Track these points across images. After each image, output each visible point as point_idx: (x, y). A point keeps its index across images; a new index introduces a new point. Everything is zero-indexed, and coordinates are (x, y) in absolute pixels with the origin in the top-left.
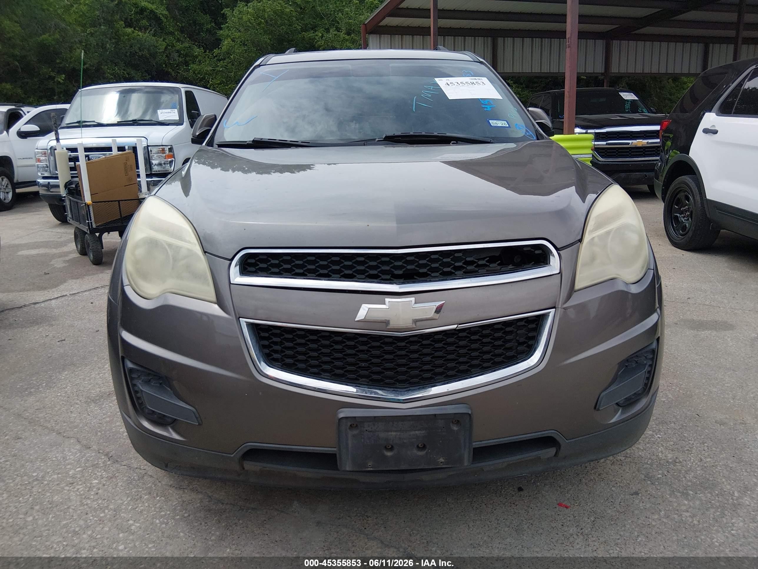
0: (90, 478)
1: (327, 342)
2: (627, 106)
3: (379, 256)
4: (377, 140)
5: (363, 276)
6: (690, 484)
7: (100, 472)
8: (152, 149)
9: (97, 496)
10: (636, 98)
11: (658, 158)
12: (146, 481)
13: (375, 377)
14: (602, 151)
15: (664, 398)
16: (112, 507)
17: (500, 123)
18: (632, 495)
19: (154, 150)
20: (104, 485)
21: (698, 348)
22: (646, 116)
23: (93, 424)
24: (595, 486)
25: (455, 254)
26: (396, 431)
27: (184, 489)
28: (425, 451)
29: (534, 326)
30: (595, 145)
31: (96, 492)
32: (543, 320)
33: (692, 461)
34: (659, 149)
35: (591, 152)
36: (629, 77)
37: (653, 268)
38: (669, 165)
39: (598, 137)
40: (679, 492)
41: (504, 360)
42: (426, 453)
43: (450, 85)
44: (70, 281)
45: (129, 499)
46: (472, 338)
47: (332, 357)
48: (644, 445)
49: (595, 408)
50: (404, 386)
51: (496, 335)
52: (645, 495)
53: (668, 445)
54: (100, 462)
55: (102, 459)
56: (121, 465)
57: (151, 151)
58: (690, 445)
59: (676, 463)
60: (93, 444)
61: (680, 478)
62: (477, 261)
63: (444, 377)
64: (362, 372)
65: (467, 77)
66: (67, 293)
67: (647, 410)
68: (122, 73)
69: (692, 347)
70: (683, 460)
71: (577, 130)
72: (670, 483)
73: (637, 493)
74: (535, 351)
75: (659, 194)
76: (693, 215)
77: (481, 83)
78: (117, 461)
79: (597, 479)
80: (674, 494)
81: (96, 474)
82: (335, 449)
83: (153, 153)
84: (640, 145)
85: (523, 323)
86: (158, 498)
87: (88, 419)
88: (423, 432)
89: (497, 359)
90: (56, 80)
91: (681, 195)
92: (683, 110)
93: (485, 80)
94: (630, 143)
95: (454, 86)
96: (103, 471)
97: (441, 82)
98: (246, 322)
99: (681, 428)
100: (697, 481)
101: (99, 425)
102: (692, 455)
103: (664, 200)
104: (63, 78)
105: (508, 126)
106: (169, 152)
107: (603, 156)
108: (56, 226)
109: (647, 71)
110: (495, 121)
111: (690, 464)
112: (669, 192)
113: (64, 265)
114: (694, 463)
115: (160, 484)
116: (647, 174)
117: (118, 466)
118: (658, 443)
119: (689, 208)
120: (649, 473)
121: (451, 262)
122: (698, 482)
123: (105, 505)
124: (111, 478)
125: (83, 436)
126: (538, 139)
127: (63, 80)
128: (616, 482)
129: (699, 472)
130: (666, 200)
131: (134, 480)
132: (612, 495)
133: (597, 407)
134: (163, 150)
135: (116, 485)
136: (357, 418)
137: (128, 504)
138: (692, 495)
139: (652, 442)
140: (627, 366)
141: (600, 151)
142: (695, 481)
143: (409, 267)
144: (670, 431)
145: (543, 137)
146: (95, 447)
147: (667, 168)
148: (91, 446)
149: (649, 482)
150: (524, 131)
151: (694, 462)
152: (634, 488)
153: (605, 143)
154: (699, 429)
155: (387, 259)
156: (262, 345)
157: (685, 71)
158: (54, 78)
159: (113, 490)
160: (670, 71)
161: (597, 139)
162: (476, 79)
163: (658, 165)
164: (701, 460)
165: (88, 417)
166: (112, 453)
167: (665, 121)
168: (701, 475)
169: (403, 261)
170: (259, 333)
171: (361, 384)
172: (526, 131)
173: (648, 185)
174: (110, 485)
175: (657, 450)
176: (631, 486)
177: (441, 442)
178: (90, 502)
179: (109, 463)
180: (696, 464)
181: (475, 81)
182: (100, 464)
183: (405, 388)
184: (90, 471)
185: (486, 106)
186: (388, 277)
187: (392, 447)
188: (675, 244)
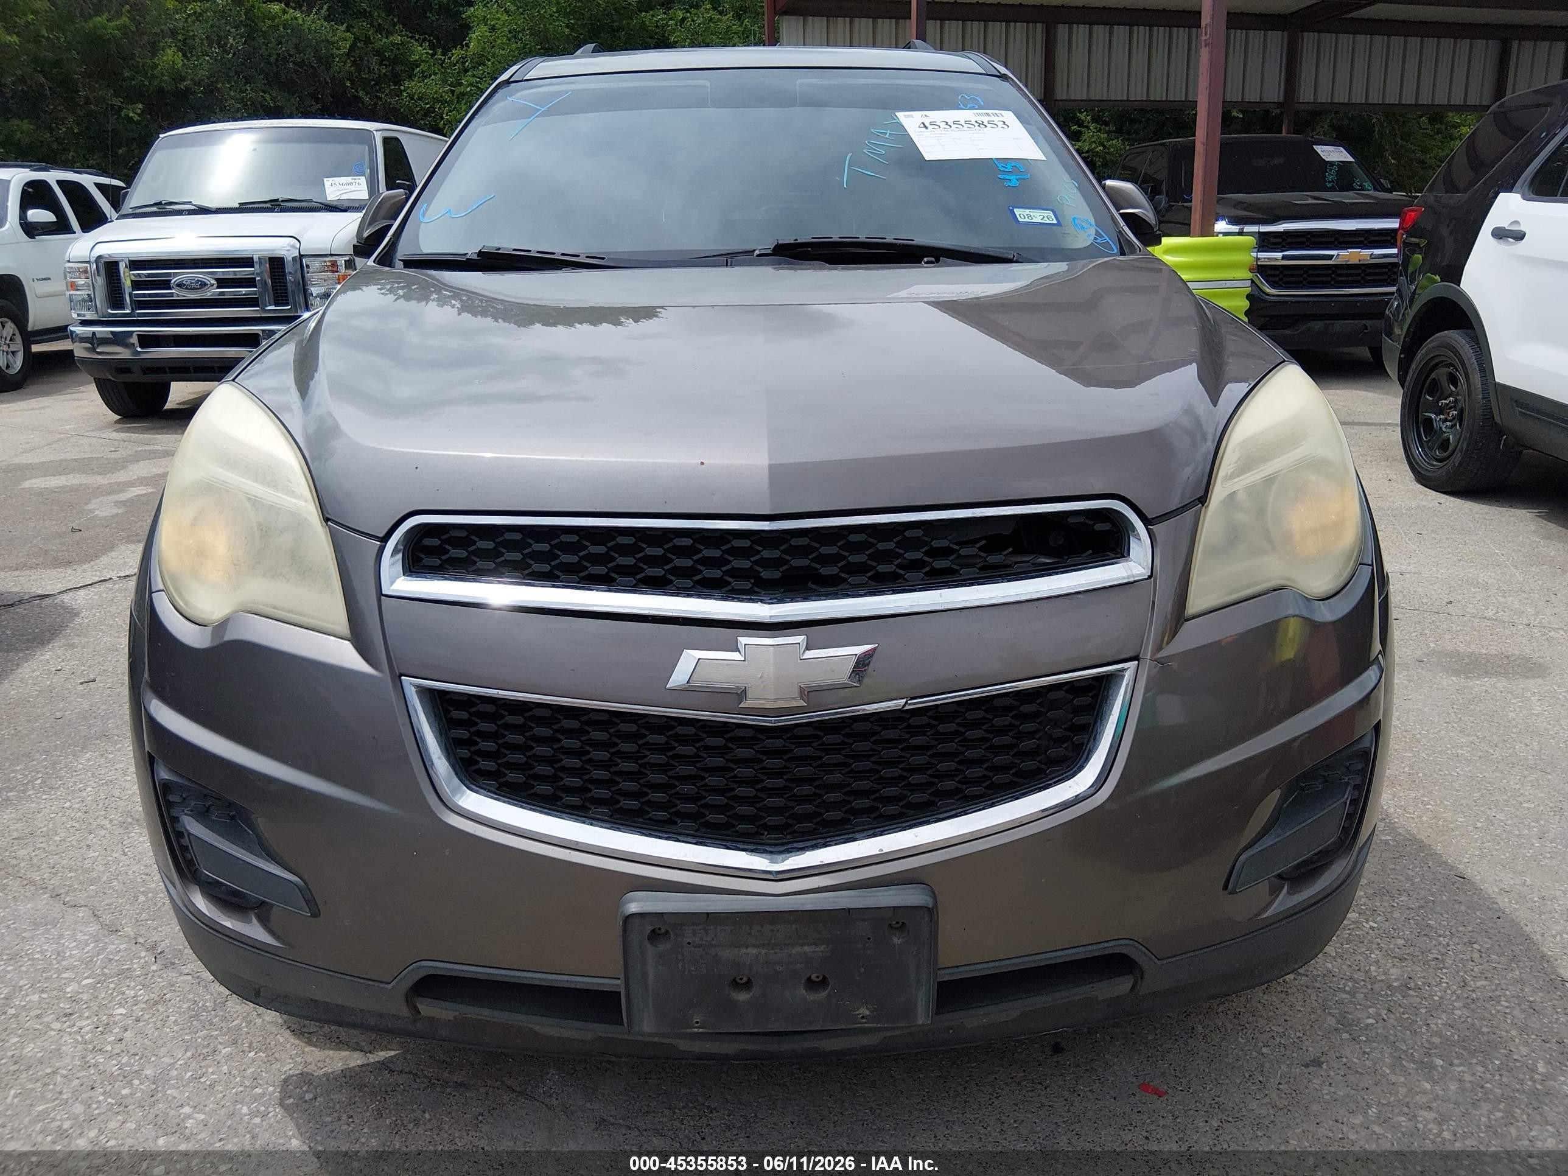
0: (110, 1002)
1: (602, 736)
2: (1331, 176)
3: (728, 537)
4: (757, 252)
5: (689, 583)
6: (1437, 1040)
7: (134, 988)
8: (309, 263)
9: (119, 1045)
10: (1351, 159)
11: (1394, 289)
12: (229, 1012)
13: (712, 817)
14: (1273, 272)
15: (1387, 834)
16: (148, 1072)
17: (1037, 216)
18: (1307, 1066)
19: (315, 264)
20: (138, 1020)
21: (1467, 718)
22: (1370, 197)
23: (131, 876)
24: (1224, 1043)
25: (905, 531)
26: (758, 946)
27: (310, 1033)
28: (827, 992)
29: (1087, 700)
30: (1258, 259)
31: (119, 1037)
32: (1109, 687)
33: (1444, 985)
34: (1395, 270)
35: (1250, 275)
36: (1336, 113)
37: (1370, 563)
38: (1416, 307)
39: (1266, 242)
40: (1414, 1062)
41: (1017, 780)
42: (829, 995)
43: (930, 127)
44: (123, 547)
45: (189, 1054)
46: (941, 728)
47: (613, 769)
48: (1338, 945)
49: (1225, 887)
50: (779, 839)
51: (998, 721)
52: (1336, 1065)
53: (1392, 946)
54: (135, 966)
55: (140, 958)
56: (181, 974)
57: (308, 266)
58: (1440, 948)
59: (1409, 988)
60: (126, 923)
61: (1415, 1027)
62: (957, 547)
63: (875, 818)
64: (684, 807)
65: (970, 109)
66: (113, 574)
67: (1347, 884)
68: (260, 99)
69: (1453, 714)
70: (1424, 983)
71: (1221, 226)
72: (1392, 1038)
73: (1317, 1063)
74: (1087, 759)
75: (1392, 369)
76: (1466, 415)
77: (1000, 124)
78: (173, 964)
79: (1229, 1026)
80: (1401, 1063)
81: (123, 994)
82: (618, 982)
83: (311, 270)
84: (1354, 261)
85: (1060, 694)
86: (252, 1054)
87: (121, 865)
88: (823, 948)
89: (999, 778)
90: (123, 114)
91: (1442, 374)
92: (1452, 187)
93: (1009, 116)
94: (1333, 256)
95: (939, 131)
96: (138, 987)
97: (910, 121)
98: (417, 686)
99: (1422, 907)
100: (1452, 1035)
101: (144, 877)
102: (1444, 971)
103: (1402, 381)
104: (139, 111)
105: (1055, 222)
106: (346, 267)
107: (1276, 282)
108: (108, 426)
109: (1374, 98)
110: (1027, 211)
111: (1439, 994)
112: (1413, 366)
113: (115, 511)
114: (1449, 992)
115: (259, 1021)
116: (1368, 323)
117: (171, 974)
118: (1371, 942)
119: (1456, 401)
120: (1347, 1013)
121: (897, 550)
122: (1456, 1037)
123: (136, 1068)
124: (156, 1003)
125: (106, 902)
126: (1123, 253)
127: (139, 115)
128: (1270, 1035)
129: (1458, 1012)
130: (1406, 384)
131: (204, 1010)
132: (1262, 1065)
133: (1230, 886)
134: (334, 264)
135: (164, 1021)
136: (665, 916)
137: (186, 1067)
138: (1442, 1067)
139: (1356, 938)
140: (1302, 789)
141: (1269, 272)
142: (1449, 1033)
143: (796, 563)
144: (1396, 915)
145: (1132, 249)
146: (129, 929)
147: (1412, 313)
148: (120, 928)
149: (1346, 1036)
150: (1092, 231)
151: (1448, 987)
152: (1311, 1049)
153: (1279, 255)
154: (1463, 908)
155: (746, 543)
156: (453, 739)
157: (1457, 99)
158: (120, 109)
159: (156, 1033)
160: (1425, 99)
161: (1263, 246)
162: (988, 115)
163: (1392, 304)
164: (1465, 984)
165: (124, 858)
166: (163, 944)
167: (1413, 211)
168: (1463, 1020)
169: (782, 548)
170: (447, 712)
171: (680, 834)
172: (1097, 233)
173: (1370, 348)
174: (151, 1020)
175: (1368, 957)
176: (1307, 1043)
177: (862, 970)
178: (102, 1060)
179: (154, 968)
180: (1454, 993)
181: (985, 119)
182: (135, 969)
183: (783, 844)
184: (112, 986)
185: (1007, 177)
186: (747, 585)
187: (749, 981)
188: (1424, 479)
